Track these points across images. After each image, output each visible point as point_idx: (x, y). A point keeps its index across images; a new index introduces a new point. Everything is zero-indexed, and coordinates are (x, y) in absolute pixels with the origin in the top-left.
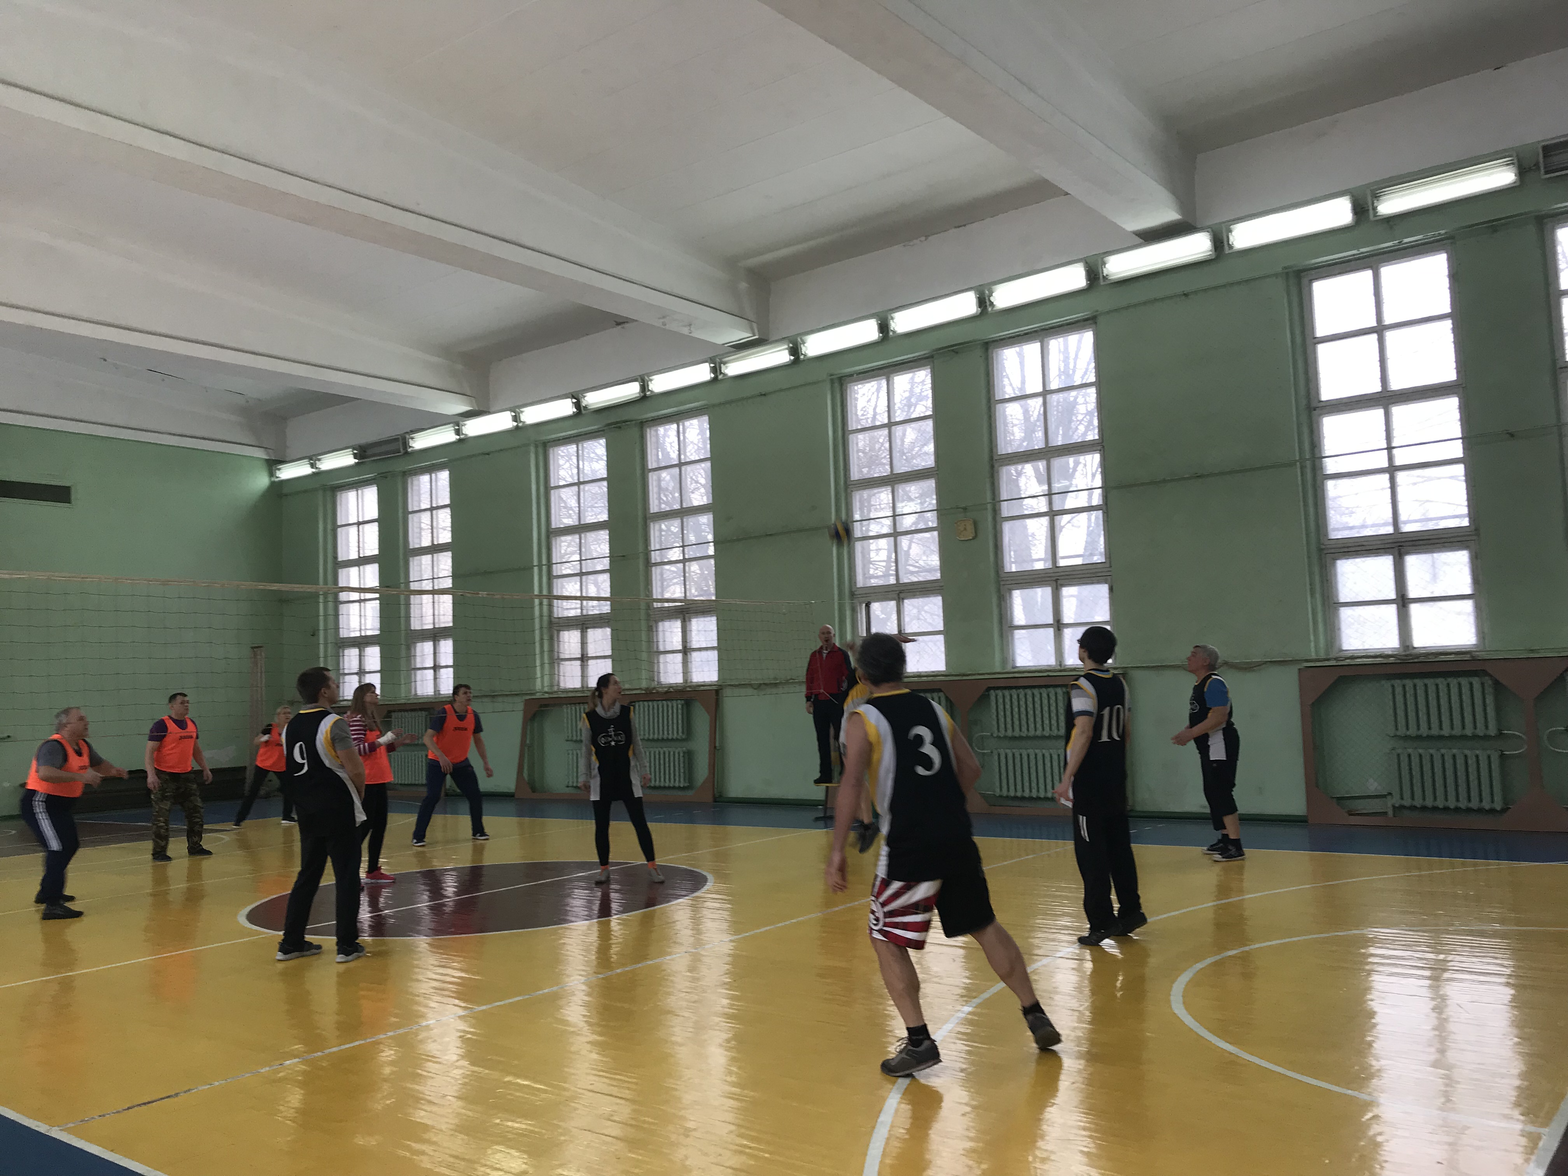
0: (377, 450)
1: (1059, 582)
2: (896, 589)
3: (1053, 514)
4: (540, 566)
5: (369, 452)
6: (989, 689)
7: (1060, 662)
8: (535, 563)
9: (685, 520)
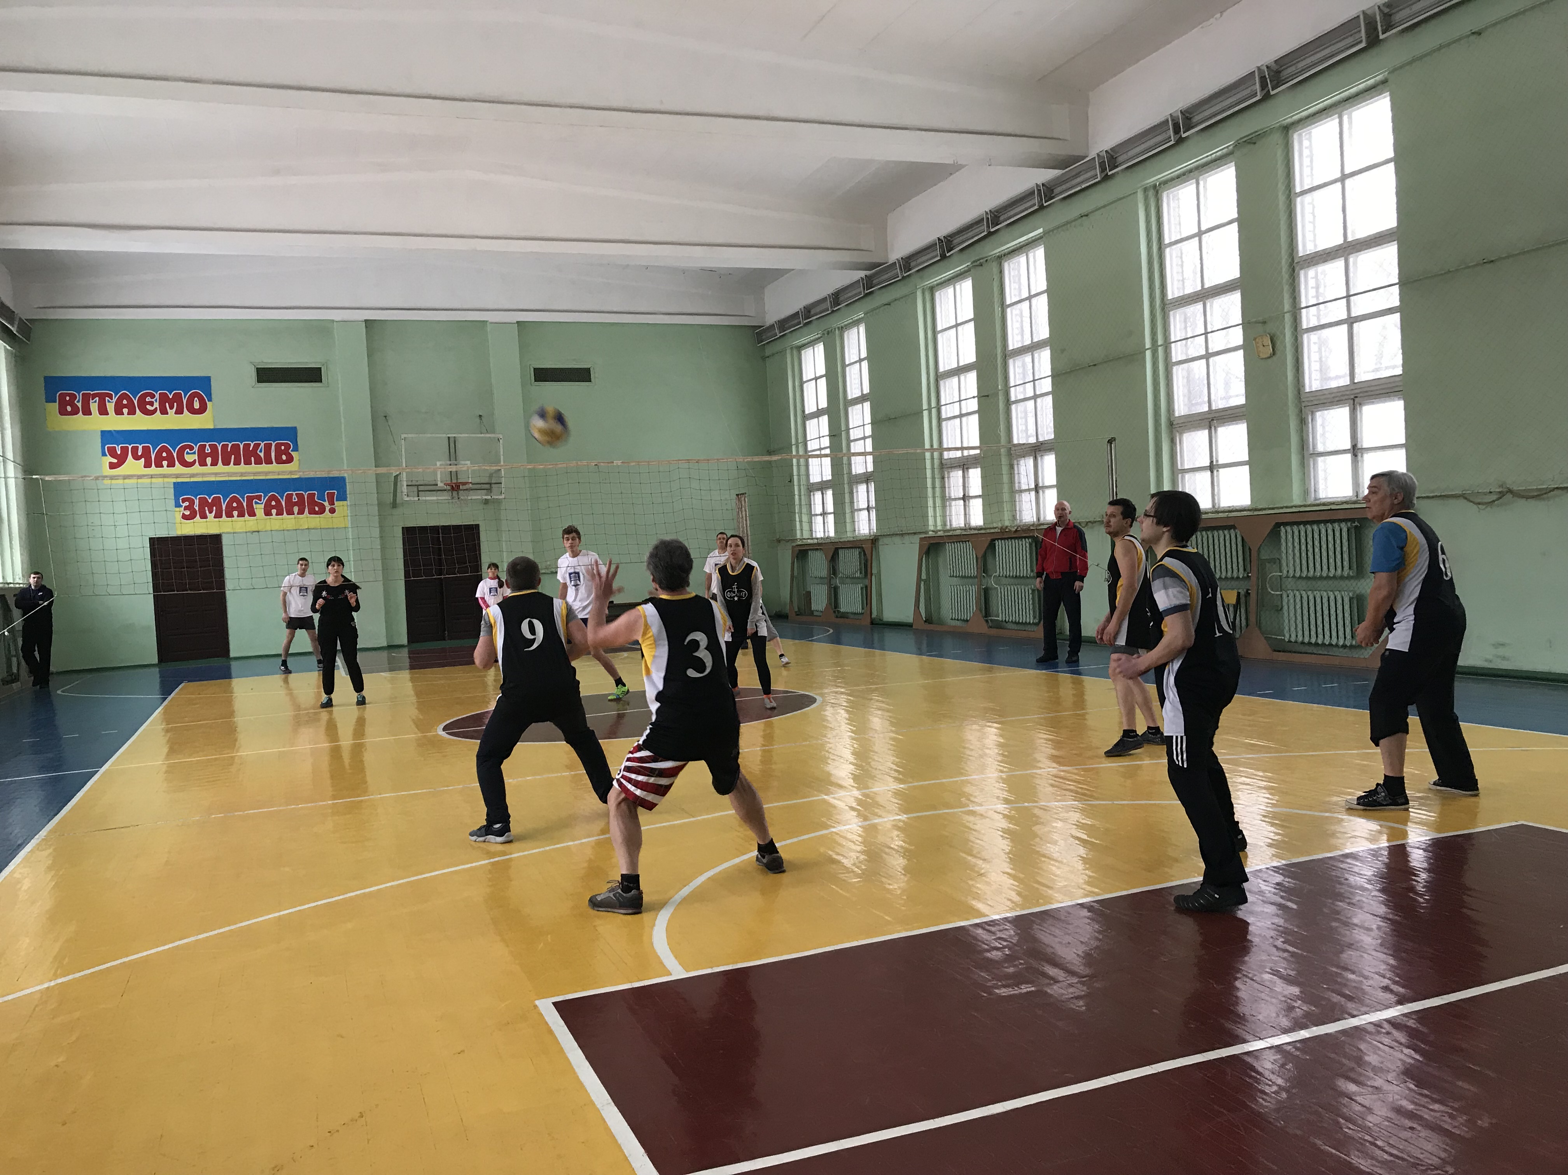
0: (818, 309)
1: (1356, 399)
2: (1207, 416)
3: (1351, 321)
4: (930, 410)
5: (813, 312)
6: (1278, 525)
7: (1357, 492)
8: (925, 406)
9: (1036, 355)
